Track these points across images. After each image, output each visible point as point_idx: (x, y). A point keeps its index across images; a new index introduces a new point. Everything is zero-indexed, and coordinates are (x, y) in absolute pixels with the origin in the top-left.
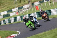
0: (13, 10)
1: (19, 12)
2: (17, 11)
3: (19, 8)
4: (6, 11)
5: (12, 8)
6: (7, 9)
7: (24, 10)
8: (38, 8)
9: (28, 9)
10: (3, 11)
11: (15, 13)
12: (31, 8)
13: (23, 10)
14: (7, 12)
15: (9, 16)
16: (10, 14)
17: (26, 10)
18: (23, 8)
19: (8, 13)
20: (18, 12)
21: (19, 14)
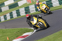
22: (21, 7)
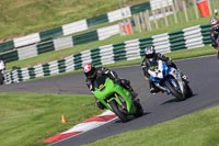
0: (109, 14)
1: (133, 24)
2: (126, 20)
3: (133, 10)
4: (84, 21)
5: (107, 10)
6: (89, 10)
7: (151, 18)
8: (206, 8)
9: (168, 14)
10: (74, 19)
11: (117, 26)
12: (181, 9)
13: (151, 15)
14: (88, 22)
15: (97, 38)
16: (99, 31)
17: (161, 16)
18: (150, 9)
19: (93, 28)
20: (129, 22)
21: (135, 32)
22: (106, 42)
